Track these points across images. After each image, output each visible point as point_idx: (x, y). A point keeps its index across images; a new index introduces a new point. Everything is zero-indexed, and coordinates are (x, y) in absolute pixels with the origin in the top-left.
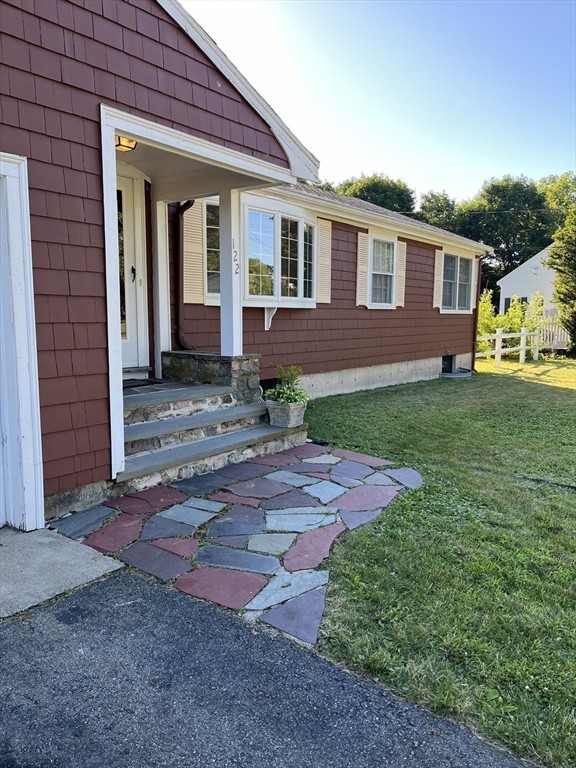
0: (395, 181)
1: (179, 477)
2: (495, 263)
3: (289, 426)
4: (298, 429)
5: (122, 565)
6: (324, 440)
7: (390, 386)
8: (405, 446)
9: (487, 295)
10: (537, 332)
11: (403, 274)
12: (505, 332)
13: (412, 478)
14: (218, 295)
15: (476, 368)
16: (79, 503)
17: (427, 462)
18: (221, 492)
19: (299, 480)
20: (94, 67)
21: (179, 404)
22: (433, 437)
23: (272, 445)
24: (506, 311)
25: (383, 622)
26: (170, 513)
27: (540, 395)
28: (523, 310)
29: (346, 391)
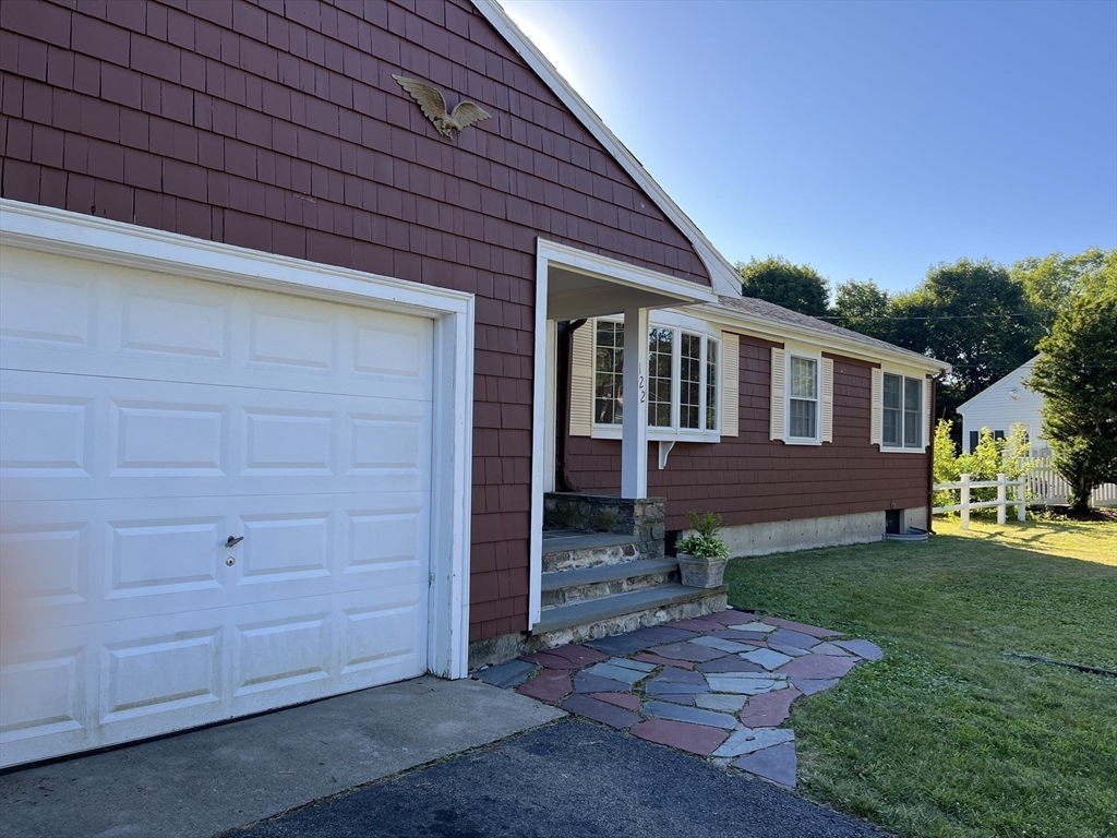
0: (799, 268)
1: (591, 637)
2: (951, 380)
3: (707, 586)
4: (716, 591)
5: (566, 714)
6: (748, 608)
7: (817, 549)
8: (853, 616)
9: (944, 427)
10: (1021, 480)
11: (830, 399)
12: (973, 479)
13: (870, 651)
14: (620, 426)
15: (933, 528)
16: (495, 656)
17: (885, 634)
18: (644, 654)
19: (732, 647)
20: (533, 202)
21: (579, 553)
22: (888, 608)
23: (687, 607)
24: (973, 450)
25: (864, 775)
26: (597, 670)
27: (1030, 565)
28: (999, 448)
29: (758, 552)
